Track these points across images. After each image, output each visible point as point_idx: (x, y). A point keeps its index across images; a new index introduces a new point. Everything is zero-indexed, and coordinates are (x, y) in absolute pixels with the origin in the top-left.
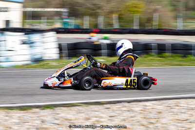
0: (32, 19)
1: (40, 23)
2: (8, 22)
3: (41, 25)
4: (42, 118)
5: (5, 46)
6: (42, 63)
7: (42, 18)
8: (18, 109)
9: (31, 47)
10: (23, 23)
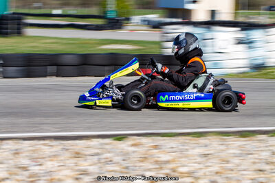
0: (249, 9)
1: (259, 14)
2: (213, 13)
3: (261, 18)
4: (271, 148)
5: (213, 46)
6: (264, 71)
7: (262, 7)
8: (236, 135)
9: (250, 48)
10: (236, 14)
